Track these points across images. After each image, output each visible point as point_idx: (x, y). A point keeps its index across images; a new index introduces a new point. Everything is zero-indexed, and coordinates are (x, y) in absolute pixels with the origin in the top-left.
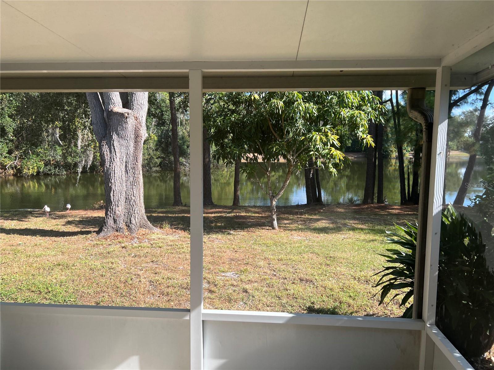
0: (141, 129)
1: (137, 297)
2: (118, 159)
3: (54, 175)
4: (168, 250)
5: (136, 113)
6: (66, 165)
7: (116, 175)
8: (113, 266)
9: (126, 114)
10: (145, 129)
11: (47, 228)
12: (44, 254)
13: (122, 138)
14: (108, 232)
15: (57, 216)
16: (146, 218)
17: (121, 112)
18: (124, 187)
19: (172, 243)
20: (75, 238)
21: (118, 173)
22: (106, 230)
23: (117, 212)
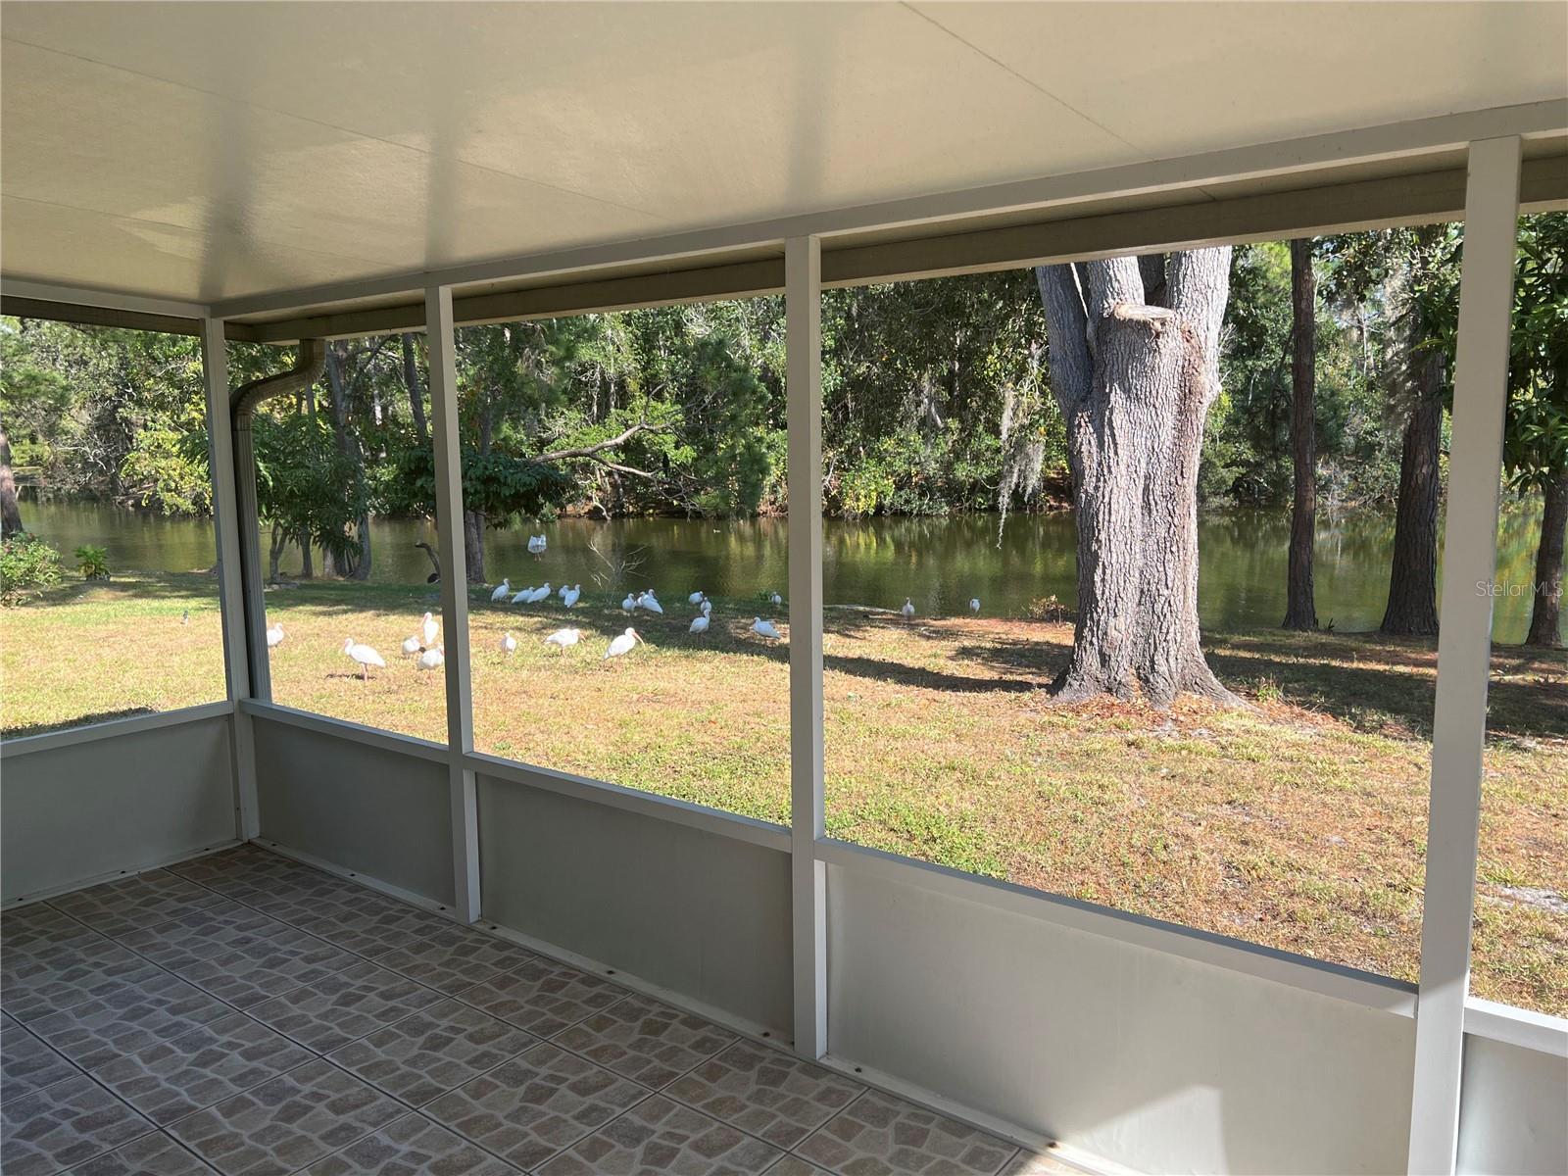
0: (1202, 369)
1: (1187, 906)
2: (1123, 467)
3: (917, 515)
4: (1283, 772)
5: (1190, 317)
6: (949, 488)
7: (1113, 519)
8: (1106, 797)
9: (1157, 325)
10: (1214, 368)
11: (910, 661)
12: (911, 731)
13: (1138, 399)
14: (1081, 690)
15: (934, 632)
16: (1202, 660)
17: (1142, 318)
18: (1137, 556)
19: (1293, 752)
20: (985, 698)
21: (1121, 511)
22: (1076, 684)
23: (1112, 633)
